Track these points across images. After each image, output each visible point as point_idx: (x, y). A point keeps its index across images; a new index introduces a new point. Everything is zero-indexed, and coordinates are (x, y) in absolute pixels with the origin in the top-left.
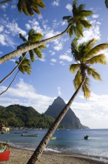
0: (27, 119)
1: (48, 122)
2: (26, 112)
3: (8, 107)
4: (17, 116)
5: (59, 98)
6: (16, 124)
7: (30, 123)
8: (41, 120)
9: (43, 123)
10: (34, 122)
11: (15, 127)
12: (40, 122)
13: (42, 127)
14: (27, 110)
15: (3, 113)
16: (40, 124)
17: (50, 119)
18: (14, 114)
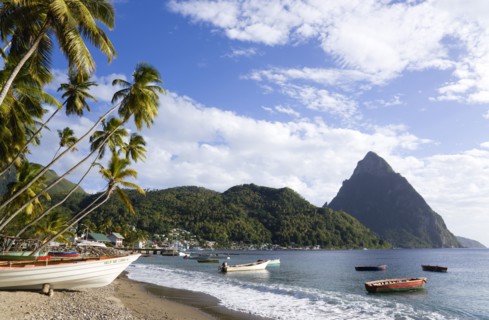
0: (279, 223)
1: (337, 227)
2: (274, 204)
3: (226, 193)
4: (251, 215)
5: (371, 156)
6: (249, 235)
7: (285, 233)
8: (316, 223)
9: (323, 232)
10: (298, 229)
11: (247, 243)
12: (314, 229)
13: (319, 243)
14: (276, 199)
15: (214, 209)
16: (314, 233)
17: (341, 220)
18: (242, 212)
